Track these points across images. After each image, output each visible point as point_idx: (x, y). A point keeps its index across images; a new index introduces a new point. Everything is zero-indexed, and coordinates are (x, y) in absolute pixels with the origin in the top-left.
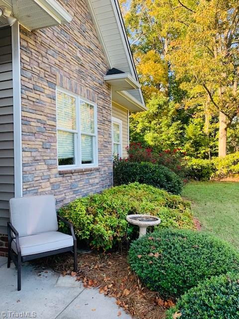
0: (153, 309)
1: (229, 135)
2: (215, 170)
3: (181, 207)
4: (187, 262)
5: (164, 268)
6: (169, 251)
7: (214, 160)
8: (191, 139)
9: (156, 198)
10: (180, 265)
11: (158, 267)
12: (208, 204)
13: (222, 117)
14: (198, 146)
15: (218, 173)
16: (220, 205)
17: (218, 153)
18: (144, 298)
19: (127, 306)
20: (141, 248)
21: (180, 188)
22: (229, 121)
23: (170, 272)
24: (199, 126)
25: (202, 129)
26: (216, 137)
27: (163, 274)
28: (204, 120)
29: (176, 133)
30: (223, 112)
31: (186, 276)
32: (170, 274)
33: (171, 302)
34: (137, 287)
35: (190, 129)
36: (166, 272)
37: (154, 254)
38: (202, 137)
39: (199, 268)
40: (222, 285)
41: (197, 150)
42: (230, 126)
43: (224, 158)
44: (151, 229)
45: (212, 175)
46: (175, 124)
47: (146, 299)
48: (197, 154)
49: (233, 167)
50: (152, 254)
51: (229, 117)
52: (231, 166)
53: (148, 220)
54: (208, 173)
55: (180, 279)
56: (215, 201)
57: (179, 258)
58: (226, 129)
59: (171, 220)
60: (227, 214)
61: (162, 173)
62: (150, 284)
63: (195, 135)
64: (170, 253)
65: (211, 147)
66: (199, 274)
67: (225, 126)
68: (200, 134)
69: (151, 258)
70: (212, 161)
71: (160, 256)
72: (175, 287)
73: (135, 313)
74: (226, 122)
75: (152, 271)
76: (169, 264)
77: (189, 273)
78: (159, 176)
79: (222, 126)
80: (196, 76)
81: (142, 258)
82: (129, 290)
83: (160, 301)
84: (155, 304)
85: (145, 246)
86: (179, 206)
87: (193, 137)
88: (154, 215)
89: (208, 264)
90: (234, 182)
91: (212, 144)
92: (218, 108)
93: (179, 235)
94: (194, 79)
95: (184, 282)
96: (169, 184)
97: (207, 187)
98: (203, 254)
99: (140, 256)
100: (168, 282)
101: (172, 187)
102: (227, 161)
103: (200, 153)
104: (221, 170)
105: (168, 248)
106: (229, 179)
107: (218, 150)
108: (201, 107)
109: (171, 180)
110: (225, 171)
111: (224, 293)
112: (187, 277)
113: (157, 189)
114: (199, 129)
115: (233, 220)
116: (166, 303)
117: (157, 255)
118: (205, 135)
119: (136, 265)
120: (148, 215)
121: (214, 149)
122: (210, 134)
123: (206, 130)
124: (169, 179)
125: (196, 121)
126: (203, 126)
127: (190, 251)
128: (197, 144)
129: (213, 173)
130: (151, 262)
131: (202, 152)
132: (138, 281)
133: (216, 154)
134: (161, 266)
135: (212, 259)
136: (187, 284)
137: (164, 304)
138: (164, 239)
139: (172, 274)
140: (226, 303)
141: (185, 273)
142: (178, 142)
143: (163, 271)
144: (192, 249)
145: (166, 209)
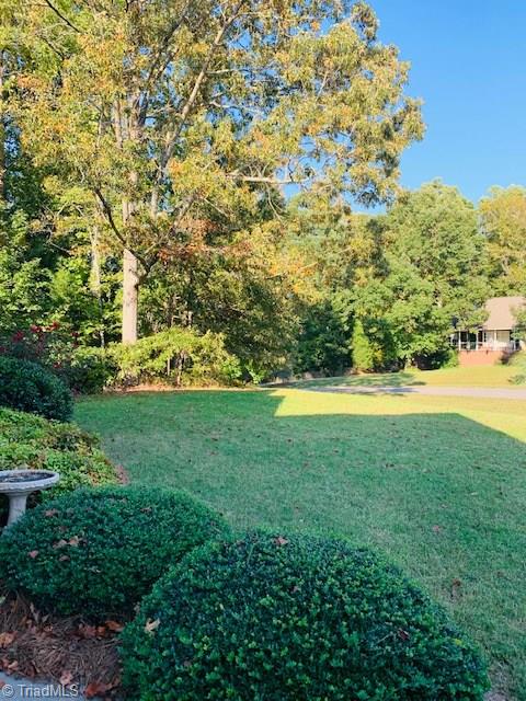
0: (78, 648)
1: (141, 297)
2: (114, 370)
3: (81, 447)
4: (136, 540)
5: (95, 562)
6: (99, 526)
7: (114, 350)
8: (62, 302)
9: (28, 433)
10: (126, 548)
11: (83, 562)
12: (118, 438)
13: (129, 261)
14: (78, 318)
15: (121, 375)
16: (140, 439)
17: (121, 335)
18: (52, 636)
19: (15, 663)
20: (32, 537)
21: (68, 409)
22: (145, 272)
23: (108, 565)
24: (79, 276)
25: (85, 282)
26: (117, 301)
27: (94, 573)
28: (89, 262)
29: (30, 288)
30: (132, 252)
31: (139, 564)
32: (109, 569)
33: (113, 623)
34: (30, 622)
35: (60, 280)
36: (100, 567)
37: (67, 540)
38: (86, 299)
39: (159, 545)
40: (215, 554)
41: (77, 327)
42: (143, 281)
43: (133, 344)
44: (34, 498)
45: (110, 380)
46: (27, 266)
47: (55, 636)
48: (77, 336)
49: (150, 363)
50: (63, 543)
51: (143, 262)
52: (146, 360)
53: (27, 478)
54: (100, 376)
55: (129, 574)
56: (130, 431)
57: (121, 538)
58: (136, 287)
59: (76, 473)
60: (159, 453)
61: (30, 379)
62: (65, 602)
63: (70, 295)
64: (101, 532)
65: (106, 322)
66: (162, 555)
67: (135, 280)
68: (81, 294)
69: (63, 551)
70: (110, 351)
71: (82, 543)
72: (121, 591)
73: (38, 671)
74: (136, 273)
75: (70, 574)
76: (105, 551)
77: (143, 559)
78: (24, 386)
79: (128, 279)
80: (81, 169)
81: (38, 556)
82: (10, 632)
83: (89, 630)
84: (77, 639)
85: (41, 531)
86: (77, 445)
87: (67, 299)
88: (36, 467)
89: (173, 534)
90: (153, 392)
91: (107, 315)
92: (125, 242)
93: (109, 496)
94: (76, 173)
95: (138, 576)
96: (45, 401)
97: (103, 406)
98: (162, 519)
99: (34, 554)
100: (107, 585)
101: (52, 408)
102: (139, 351)
103: (82, 335)
104: (128, 370)
105: (96, 522)
106: (142, 387)
107: (120, 327)
108: (85, 235)
109: (50, 393)
110: (135, 372)
111: (223, 564)
112: (142, 566)
113: (22, 415)
114: (80, 282)
115: (173, 462)
116: (101, 629)
117: (74, 543)
118: (93, 296)
119: (28, 573)
120: (26, 469)
121: (112, 326)
122: (104, 295)
123: (95, 285)
124: (44, 390)
125: (74, 263)
126: (88, 276)
127: (138, 520)
128: (77, 315)
129: (111, 377)
130: (65, 557)
131: (88, 331)
132: (32, 607)
133: (118, 338)
134: (87, 559)
135: (179, 526)
136: (144, 579)
137: (97, 634)
138: (82, 509)
139: (114, 568)
140: (232, 575)
141: (137, 561)
142: (35, 308)
143: (93, 569)
144: (142, 516)
145: (58, 454)
